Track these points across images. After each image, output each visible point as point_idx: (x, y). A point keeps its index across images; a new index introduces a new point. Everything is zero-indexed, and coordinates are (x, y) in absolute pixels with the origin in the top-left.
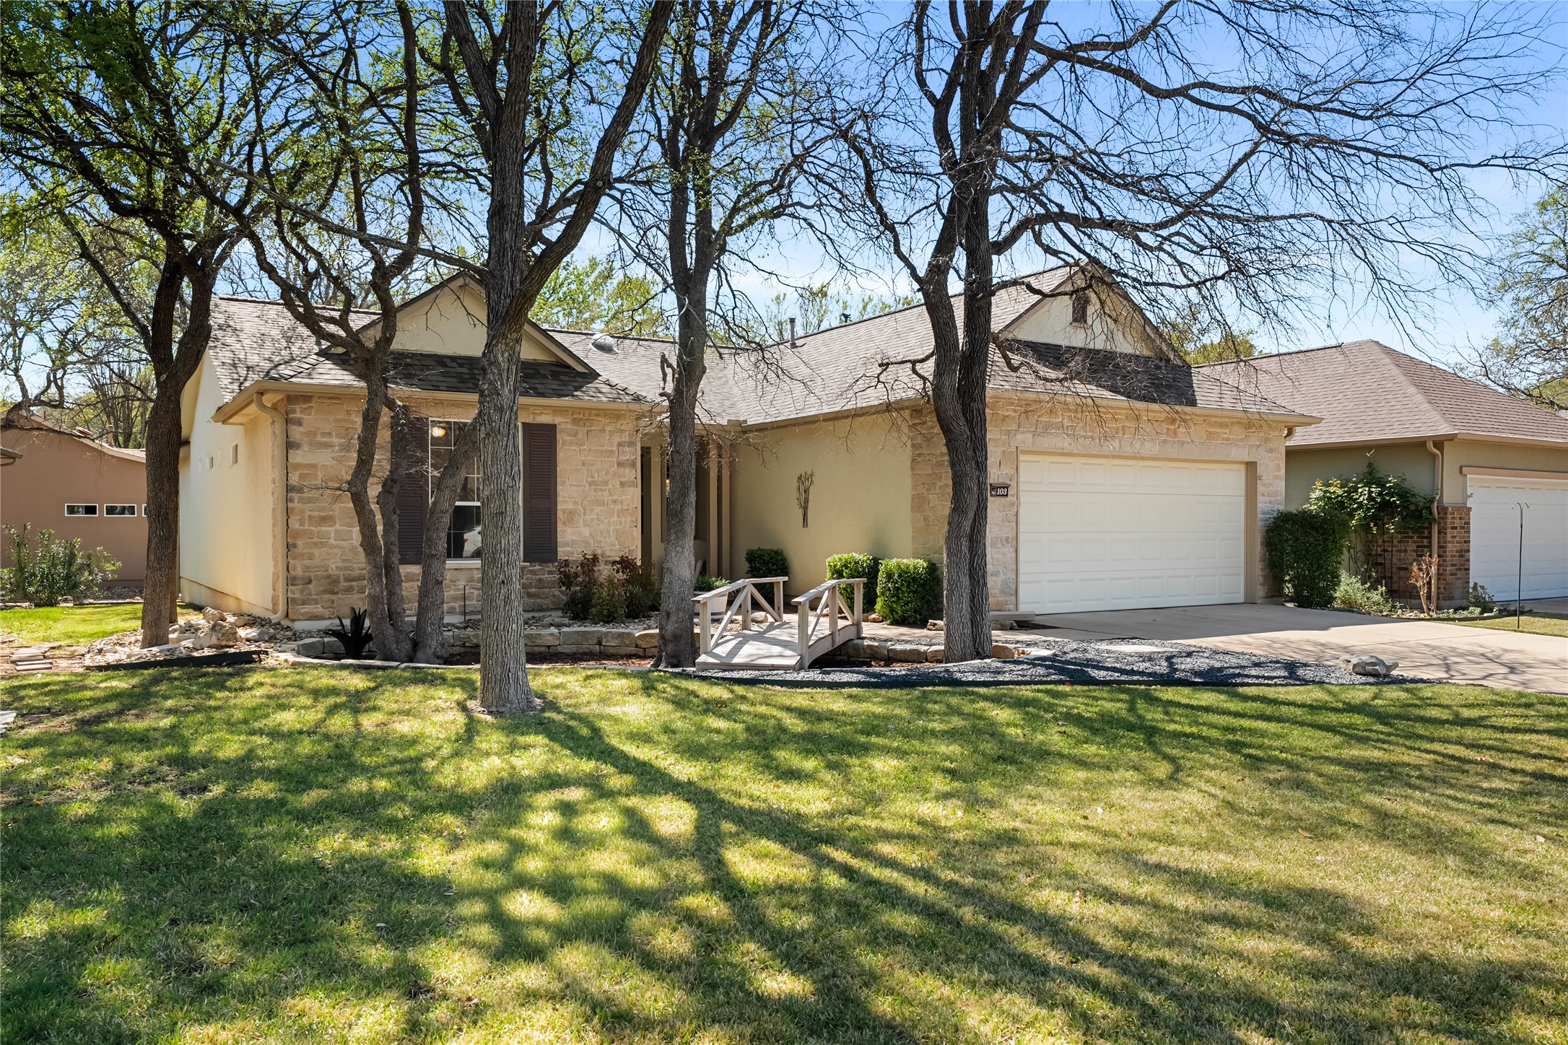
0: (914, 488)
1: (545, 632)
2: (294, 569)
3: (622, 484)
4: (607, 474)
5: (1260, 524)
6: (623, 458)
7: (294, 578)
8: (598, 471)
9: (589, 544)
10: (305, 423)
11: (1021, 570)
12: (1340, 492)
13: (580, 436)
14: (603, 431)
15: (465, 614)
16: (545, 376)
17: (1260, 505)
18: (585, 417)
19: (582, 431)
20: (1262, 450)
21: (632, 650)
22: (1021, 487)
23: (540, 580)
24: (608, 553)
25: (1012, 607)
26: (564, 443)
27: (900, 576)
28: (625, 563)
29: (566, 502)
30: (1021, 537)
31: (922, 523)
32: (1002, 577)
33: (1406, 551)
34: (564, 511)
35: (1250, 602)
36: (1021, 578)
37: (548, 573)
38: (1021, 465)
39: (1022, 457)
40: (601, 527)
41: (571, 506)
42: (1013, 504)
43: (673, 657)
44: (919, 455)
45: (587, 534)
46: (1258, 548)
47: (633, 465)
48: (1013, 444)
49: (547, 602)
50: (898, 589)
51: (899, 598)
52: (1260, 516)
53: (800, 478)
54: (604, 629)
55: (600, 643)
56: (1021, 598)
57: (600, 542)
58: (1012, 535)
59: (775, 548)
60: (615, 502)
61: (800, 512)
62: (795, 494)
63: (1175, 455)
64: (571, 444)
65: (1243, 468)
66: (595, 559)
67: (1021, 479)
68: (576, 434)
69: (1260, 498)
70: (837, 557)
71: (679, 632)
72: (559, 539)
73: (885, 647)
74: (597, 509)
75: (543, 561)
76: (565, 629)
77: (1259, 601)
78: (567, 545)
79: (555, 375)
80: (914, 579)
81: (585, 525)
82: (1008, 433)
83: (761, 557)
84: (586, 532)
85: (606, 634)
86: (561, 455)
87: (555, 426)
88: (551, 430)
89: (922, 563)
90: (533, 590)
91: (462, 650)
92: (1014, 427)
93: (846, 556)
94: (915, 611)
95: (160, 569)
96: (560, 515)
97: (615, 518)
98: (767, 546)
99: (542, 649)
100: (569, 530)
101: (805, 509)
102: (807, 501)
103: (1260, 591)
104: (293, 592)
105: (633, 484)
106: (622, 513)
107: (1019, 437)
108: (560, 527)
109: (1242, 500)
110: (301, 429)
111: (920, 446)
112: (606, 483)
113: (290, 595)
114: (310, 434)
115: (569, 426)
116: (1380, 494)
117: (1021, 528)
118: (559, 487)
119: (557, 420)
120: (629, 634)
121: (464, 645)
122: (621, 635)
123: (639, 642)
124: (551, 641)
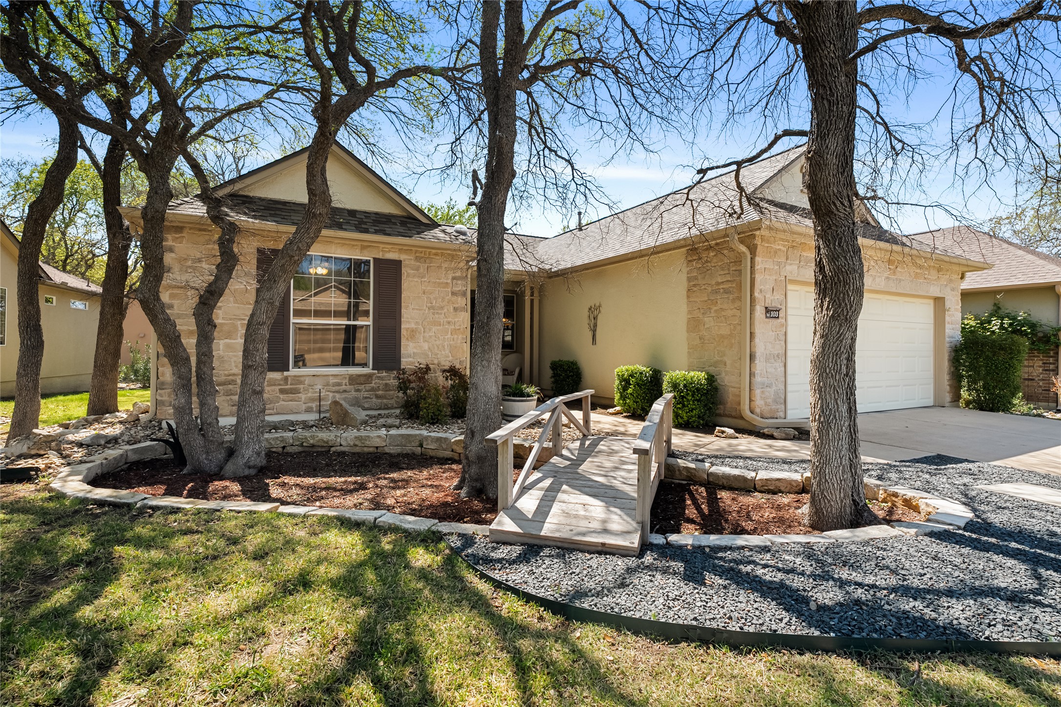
0: (690, 312)
1: (374, 434)
2: (163, 375)
3: (455, 309)
4: (443, 300)
5: (948, 345)
6: (456, 289)
7: (163, 383)
8: (435, 298)
9: (427, 355)
10: (176, 250)
11: (789, 381)
12: (973, 323)
13: (421, 270)
14: (440, 267)
15: (320, 412)
16: (395, 224)
17: (947, 331)
18: (426, 255)
19: (423, 267)
20: (948, 289)
21: (448, 454)
22: (789, 312)
23: (386, 384)
24: (443, 363)
25: (782, 414)
26: (408, 275)
27: (685, 386)
28: (453, 372)
29: (409, 322)
30: (789, 353)
31: (698, 341)
32: (774, 388)
33: (1033, 367)
34: (407, 329)
35: (938, 405)
36: (789, 388)
37: (391, 379)
38: (789, 294)
39: (790, 287)
40: (438, 342)
41: (413, 326)
42: (782, 325)
43: (476, 480)
44: (694, 285)
45: (426, 348)
46: (946, 364)
47: (464, 294)
48: (783, 274)
49: (392, 402)
50: (683, 397)
51: (684, 406)
52: (947, 339)
53: (590, 309)
54: (425, 433)
55: (421, 446)
56: (789, 406)
57: (436, 354)
58: (782, 352)
59: (571, 360)
60: (449, 323)
61: (590, 334)
62: (586, 321)
63: (894, 290)
64: (414, 276)
65: (932, 302)
66: (428, 368)
67: (789, 305)
68: (418, 269)
69: (947, 326)
70: (624, 368)
71: (484, 454)
72: (403, 351)
73: (704, 471)
74: (434, 329)
75: (389, 369)
76: (393, 432)
77: (947, 405)
78: (410, 356)
79: (403, 224)
80: (698, 389)
81: (425, 341)
82: (779, 264)
83: (561, 366)
84: (426, 346)
85: (427, 438)
86: (405, 285)
87: (400, 262)
88: (397, 265)
89: (702, 375)
90: (380, 392)
91: (300, 449)
92: (783, 260)
93: (631, 368)
94: (699, 417)
95: (26, 375)
96: (404, 332)
97: (449, 336)
98: (565, 359)
99: (371, 450)
100: (411, 344)
101: (594, 332)
102: (595, 325)
103: (948, 398)
104: (161, 395)
105: (463, 309)
106: (455, 331)
107: (788, 268)
108: (404, 342)
109: (932, 327)
110: (173, 255)
111: (696, 278)
112: (442, 308)
113: (159, 398)
114: (182, 260)
115: (413, 262)
116: (1011, 325)
117: (789, 346)
118: (403, 311)
119: (402, 257)
120: (446, 439)
121: (302, 445)
122: (439, 439)
123: (455, 447)
124: (378, 442)
